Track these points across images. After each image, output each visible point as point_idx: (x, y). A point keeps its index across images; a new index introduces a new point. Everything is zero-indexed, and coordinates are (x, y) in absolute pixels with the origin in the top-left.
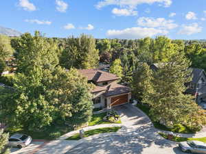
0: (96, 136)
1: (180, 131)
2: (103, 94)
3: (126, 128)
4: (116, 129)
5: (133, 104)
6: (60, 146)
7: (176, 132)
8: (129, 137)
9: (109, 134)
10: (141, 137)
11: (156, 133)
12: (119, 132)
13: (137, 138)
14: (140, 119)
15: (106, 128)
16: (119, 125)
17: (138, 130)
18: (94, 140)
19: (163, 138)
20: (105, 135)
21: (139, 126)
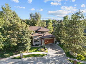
0: (30, 58)
1: (82, 59)
2: (41, 37)
3: (49, 55)
4: (43, 55)
5: (57, 44)
6: (7, 61)
7: (80, 59)
8: (49, 60)
9: (38, 57)
10: (57, 61)
11: (67, 60)
12: (45, 57)
13: (54, 61)
14: (58, 51)
15: (38, 54)
16: (46, 53)
17: (56, 57)
18: (28, 60)
19: (70, 63)
20: (36, 58)
21: (57, 55)
